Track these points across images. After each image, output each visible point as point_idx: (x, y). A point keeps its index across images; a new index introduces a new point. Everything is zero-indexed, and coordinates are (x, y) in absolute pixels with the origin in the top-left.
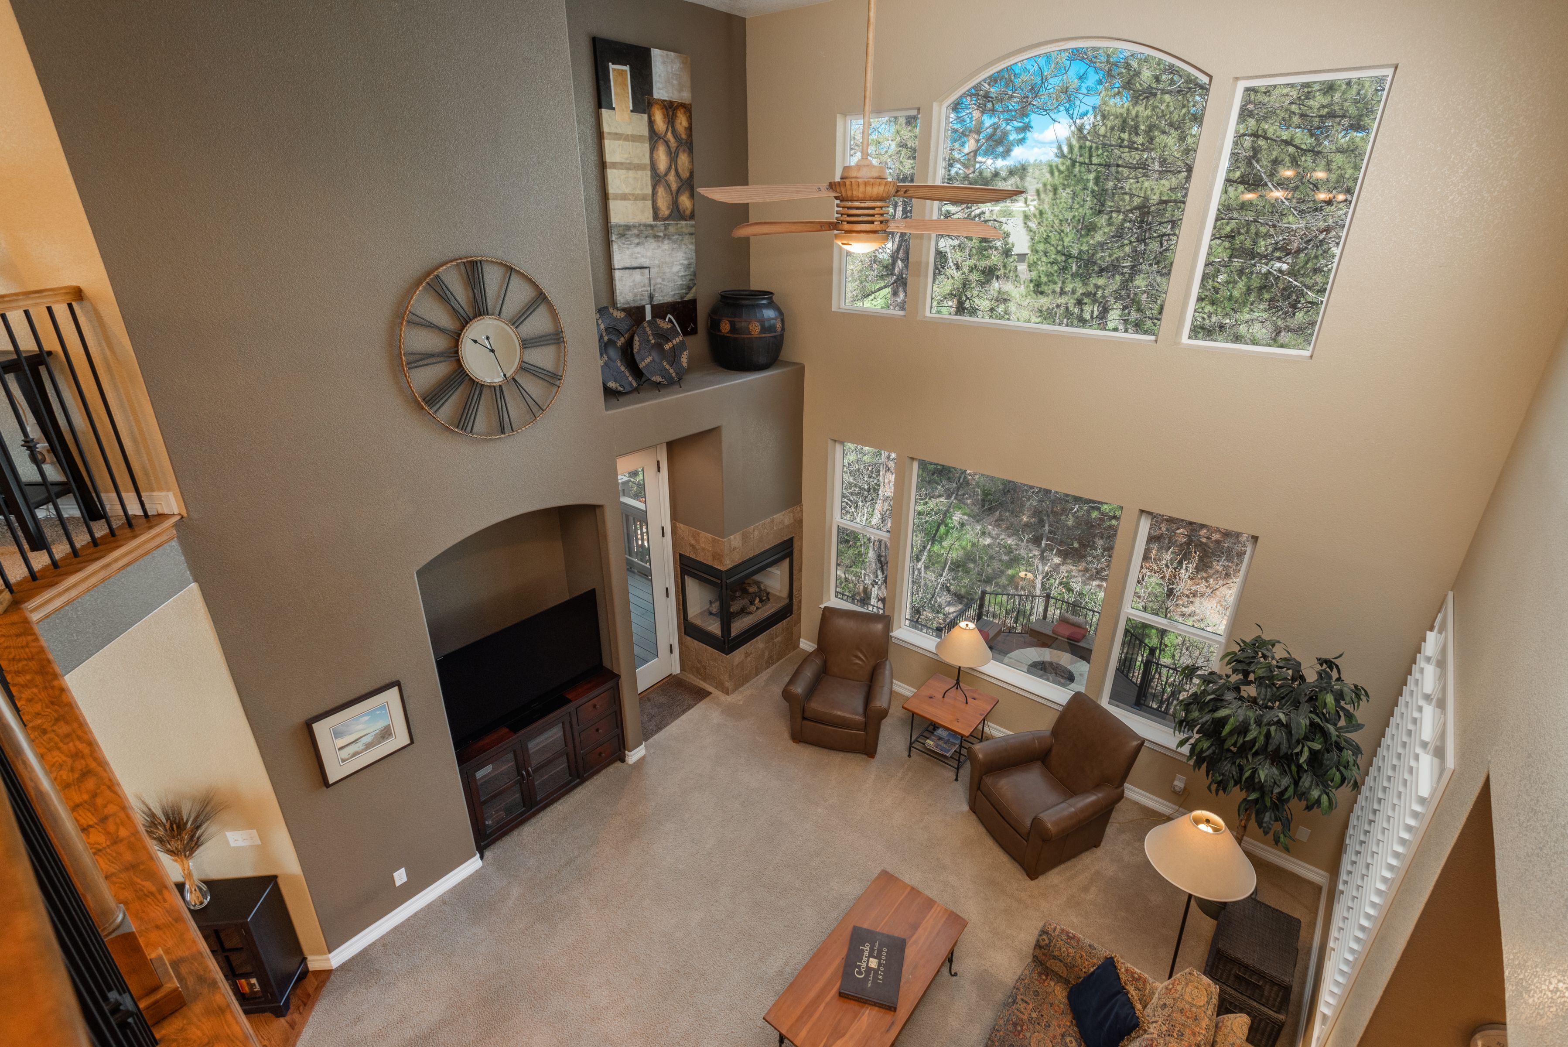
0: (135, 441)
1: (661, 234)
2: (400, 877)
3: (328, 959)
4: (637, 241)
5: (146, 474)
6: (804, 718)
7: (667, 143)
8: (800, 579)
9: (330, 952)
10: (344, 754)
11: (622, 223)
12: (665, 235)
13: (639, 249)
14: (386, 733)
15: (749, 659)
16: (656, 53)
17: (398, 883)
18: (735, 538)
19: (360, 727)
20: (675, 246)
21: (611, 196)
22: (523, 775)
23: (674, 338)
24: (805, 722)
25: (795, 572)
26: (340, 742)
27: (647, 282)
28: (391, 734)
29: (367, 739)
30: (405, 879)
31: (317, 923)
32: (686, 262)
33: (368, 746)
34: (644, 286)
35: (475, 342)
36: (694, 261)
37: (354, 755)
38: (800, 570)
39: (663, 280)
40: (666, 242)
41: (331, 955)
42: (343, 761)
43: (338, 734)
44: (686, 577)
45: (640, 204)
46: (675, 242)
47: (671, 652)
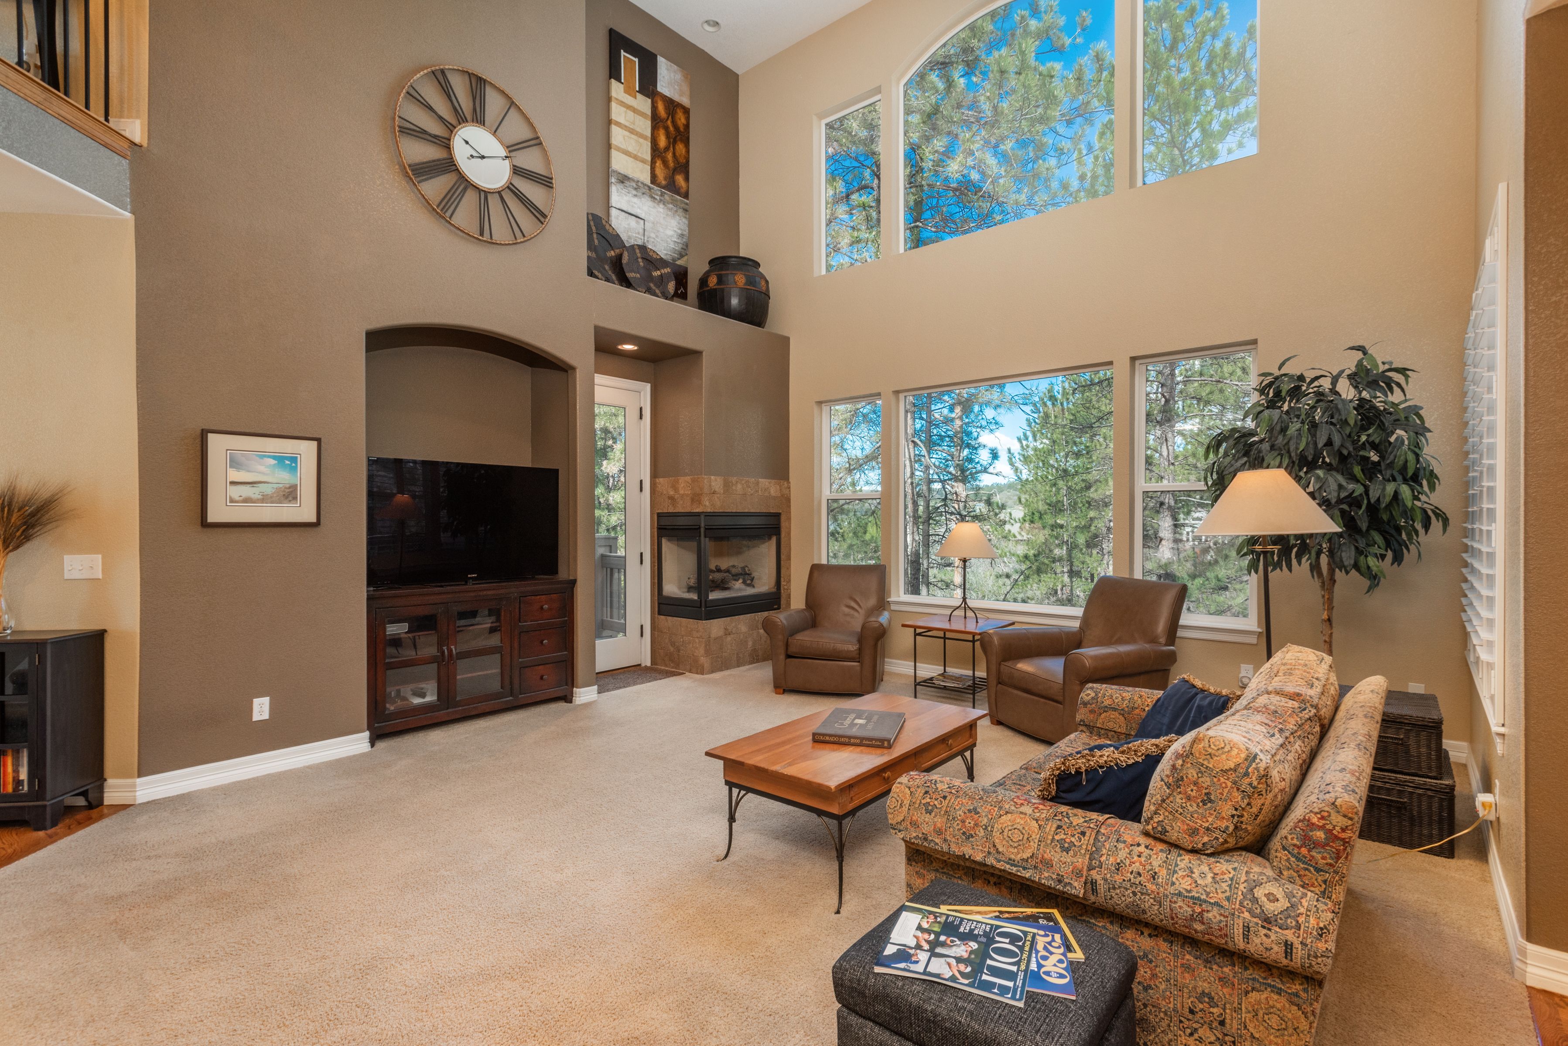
0: (121, 68)
1: (658, 198)
2: (261, 708)
3: (134, 786)
4: (634, 192)
5: (121, 102)
6: (789, 656)
7: (666, 129)
8: (789, 568)
9: (139, 776)
10: (236, 492)
11: (622, 172)
12: (661, 200)
13: (635, 200)
14: (290, 494)
15: (729, 638)
16: (661, 60)
17: (256, 717)
18: (716, 480)
19: (262, 468)
20: (670, 213)
21: (613, 146)
22: (443, 652)
23: (664, 268)
24: (789, 660)
25: (783, 557)
26: (234, 475)
27: (641, 231)
28: (295, 498)
29: (268, 489)
30: (266, 716)
31: (136, 720)
32: (679, 232)
33: (265, 499)
34: (638, 233)
35: (467, 142)
36: (686, 233)
37: (247, 500)
38: (789, 558)
39: (657, 236)
40: (661, 206)
41: (139, 781)
42: (232, 501)
43: (234, 463)
44: (664, 541)
45: (640, 164)
46: (670, 210)
47: (642, 635)
